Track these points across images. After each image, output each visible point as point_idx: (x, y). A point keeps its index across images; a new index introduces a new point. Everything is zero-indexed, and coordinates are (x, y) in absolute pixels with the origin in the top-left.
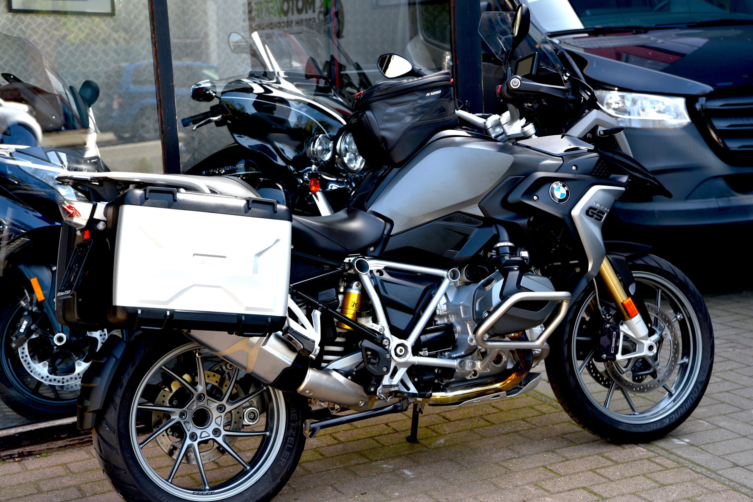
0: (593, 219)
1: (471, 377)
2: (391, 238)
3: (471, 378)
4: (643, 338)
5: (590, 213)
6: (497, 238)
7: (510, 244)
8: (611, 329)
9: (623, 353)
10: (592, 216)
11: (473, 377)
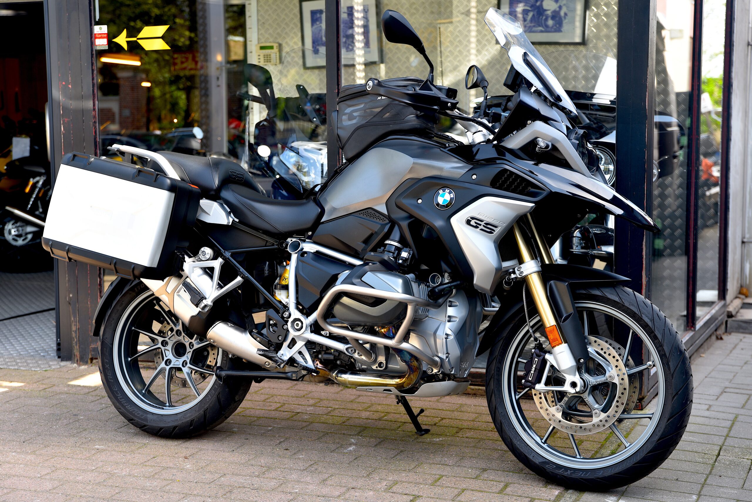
0: (478, 230)
1: (377, 367)
2: (321, 227)
3: (376, 369)
4: (566, 371)
5: (473, 223)
6: (387, 236)
7: (396, 244)
8: (535, 355)
9: (546, 384)
10: (476, 227)
11: (379, 369)
